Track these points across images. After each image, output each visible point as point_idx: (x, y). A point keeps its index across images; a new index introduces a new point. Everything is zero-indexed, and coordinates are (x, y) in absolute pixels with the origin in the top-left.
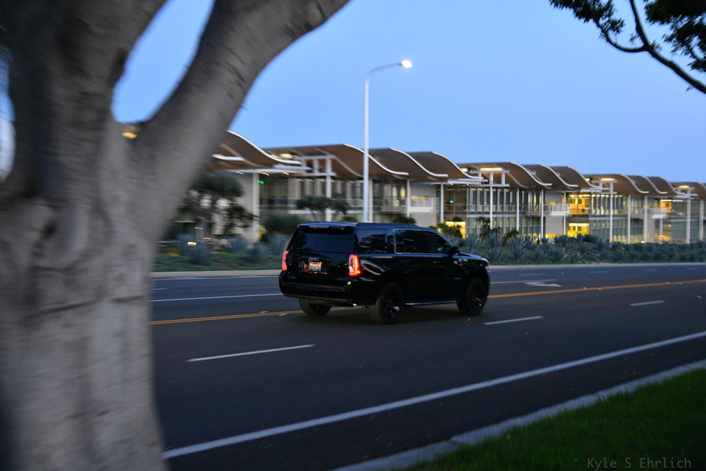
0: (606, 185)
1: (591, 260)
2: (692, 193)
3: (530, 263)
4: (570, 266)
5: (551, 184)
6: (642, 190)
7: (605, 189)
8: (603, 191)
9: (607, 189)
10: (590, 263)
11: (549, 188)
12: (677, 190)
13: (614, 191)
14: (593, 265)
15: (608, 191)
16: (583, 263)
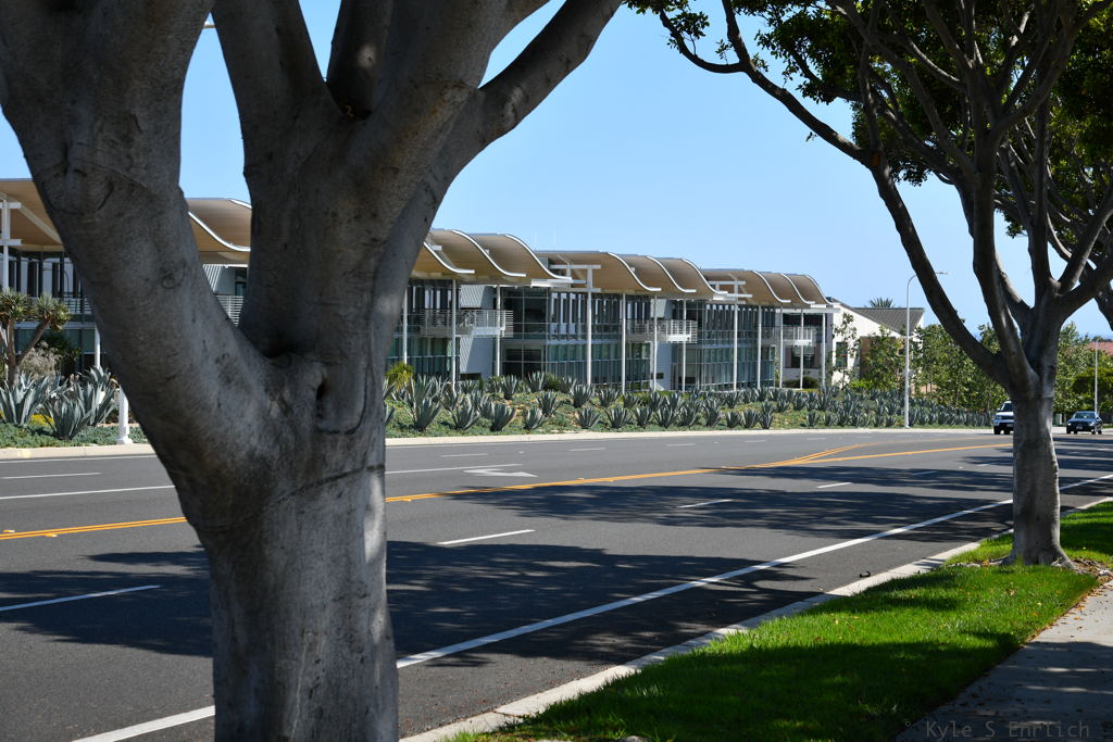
0: (579, 274)
1: (562, 426)
2: (740, 292)
3: (447, 434)
4: (526, 438)
5: (473, 272)
6: (649, 286)
7: (577, 282)
8: (573, 286)
9: (583, 282)
10: (561, 432)
11: (468, 279)
12: (714, 286)
13: (595, 285)
14: (569, 436)
15: (583, 286)
16: (548, 432)
